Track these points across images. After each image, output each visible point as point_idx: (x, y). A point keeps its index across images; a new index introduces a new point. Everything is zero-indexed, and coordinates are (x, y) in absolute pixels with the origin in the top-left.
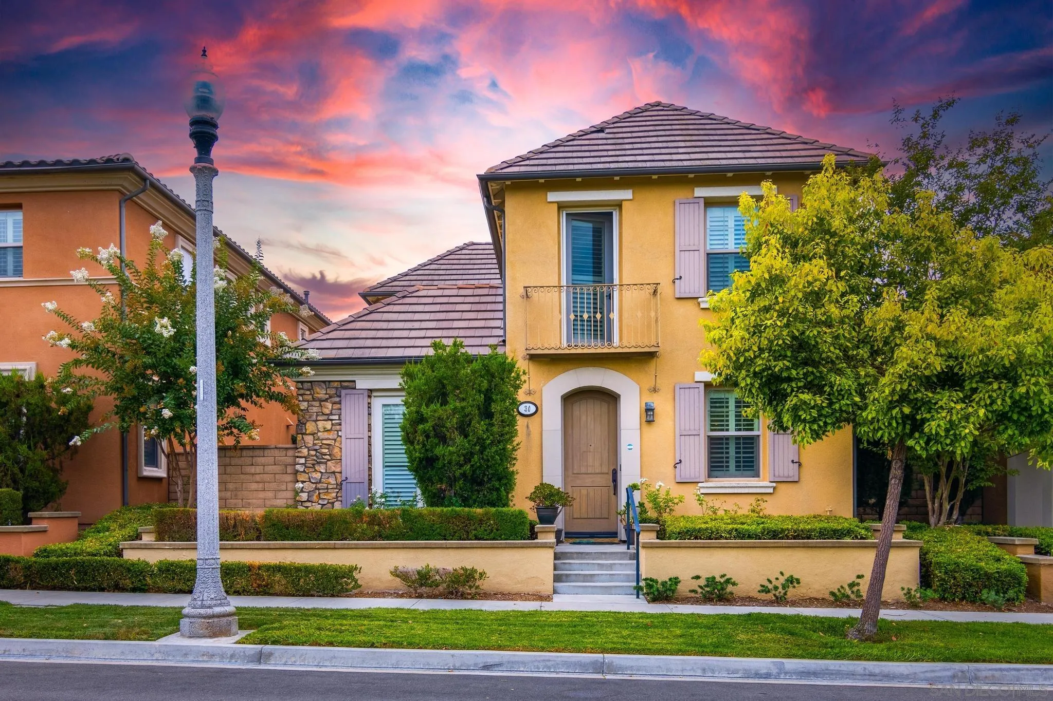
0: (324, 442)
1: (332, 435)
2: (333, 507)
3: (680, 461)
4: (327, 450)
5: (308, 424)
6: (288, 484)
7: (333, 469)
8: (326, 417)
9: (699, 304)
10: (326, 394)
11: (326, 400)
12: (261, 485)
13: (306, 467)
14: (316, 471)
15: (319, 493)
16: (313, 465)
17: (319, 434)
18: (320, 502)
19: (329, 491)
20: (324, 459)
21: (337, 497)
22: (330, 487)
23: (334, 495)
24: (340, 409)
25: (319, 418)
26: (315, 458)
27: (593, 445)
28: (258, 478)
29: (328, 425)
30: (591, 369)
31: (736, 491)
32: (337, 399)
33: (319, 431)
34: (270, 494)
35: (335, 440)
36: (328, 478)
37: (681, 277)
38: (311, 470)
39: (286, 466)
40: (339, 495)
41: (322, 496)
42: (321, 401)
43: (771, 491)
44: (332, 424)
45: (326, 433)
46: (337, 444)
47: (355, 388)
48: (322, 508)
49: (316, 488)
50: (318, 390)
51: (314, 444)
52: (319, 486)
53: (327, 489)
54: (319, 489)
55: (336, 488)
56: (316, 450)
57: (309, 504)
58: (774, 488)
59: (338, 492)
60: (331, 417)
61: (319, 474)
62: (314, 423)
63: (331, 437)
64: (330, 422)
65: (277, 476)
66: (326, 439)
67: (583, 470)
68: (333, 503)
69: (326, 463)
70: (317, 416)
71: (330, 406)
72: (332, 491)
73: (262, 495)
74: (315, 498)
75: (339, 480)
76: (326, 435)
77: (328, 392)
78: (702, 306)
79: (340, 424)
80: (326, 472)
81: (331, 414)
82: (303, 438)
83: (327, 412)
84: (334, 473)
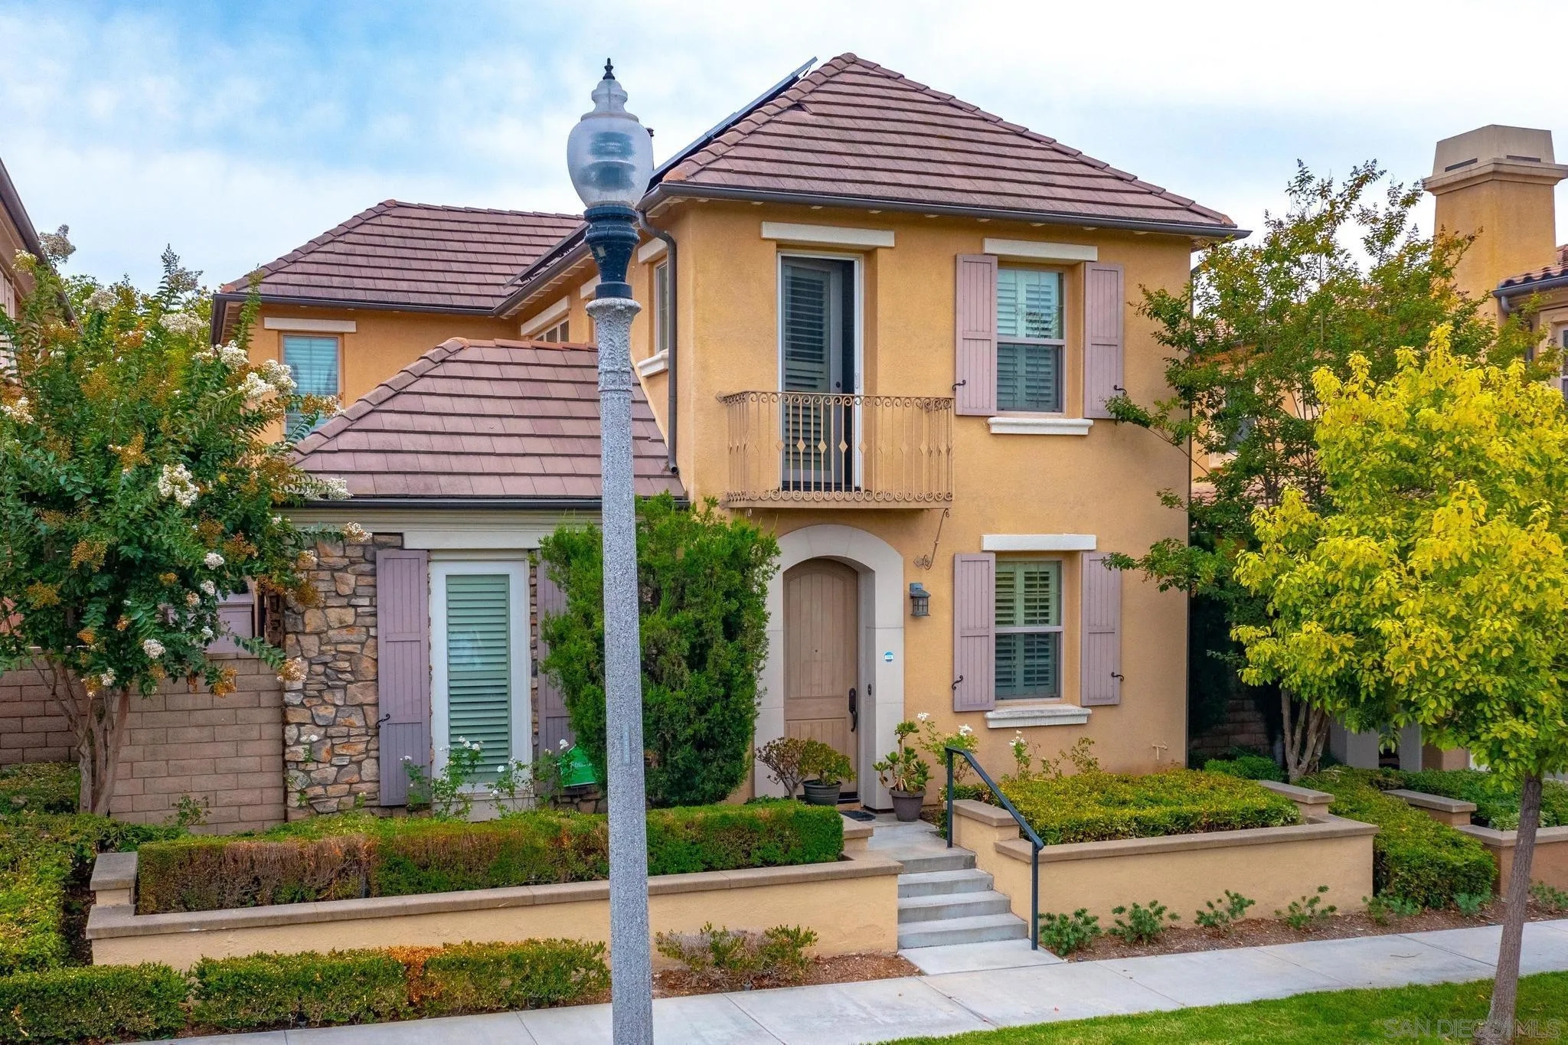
0: (342, 648)
1: (358, 635)
2: (360, 769)
3: (961, 677)
4: (347, 664)
5: (308, 615)
6: (264, 727)
7: (360, 699)
8: (345, 601)
9: (989, 426)
10: (344, 556)
11: (344, 569)
12: (206, 732)
13: (305, 696)
14: (325, 702)
15: (333, 745)
16: (320, 691)
17: (331, 633)
18: (335, 761)
19: (352, 740)
20: (340, 679)
21: (367, 750)
22: (354, 732)
23: (362, 747)
24: (375, 586)
25: (330, 603)
26: (323, 678)
27: (820, 650)
28: (199, 717)
29: (349, 616)
30: (830, 527)
31: (1038, 723)
32: (368, 567)
33: (330, 627)
34: (227, 749)
35: (363, 644)
36: (350, 716)
37: (964, 382)
38: (315, 701)
39: (258, 693)
40: (371, 746)
41: (338, 750)
42: (333, 570)
43: (1084, 720)
44: (357, 615)
45: (344, 632)
46: (367, 652)
47: (401, 548)
48: (338, 772)
49: (326, 736)
50: (328, 549)
51: (322, 653)
52: (332, 731)
53: (349, 736)
54: (331, 737)
55: (367, 734)
56: (325, 664)
57: (311, 766)
58: (1089, 716)
59: (368, 742)
60: (354, 601)
61: (332, 710)
62: (319, 613)
63: (353, 638)
64: (352, 610)
65: (239, 712)
66: (345, 643)
67: (805, 693)
68: (359, 763)
69: (345, 688)
70: (327, 598)
71: (351, 579)
72: (358, 739)
73: (209, 750)
74: (323, 755)
75: (372, 721)
76: (345, 635)
77: (349, 552)
78: (995, 430)
79: (375, 615)
80: (345, 705)
81: (355, 595)
82: (298, 641)
83: (347, 591)
84: (361, 705)
